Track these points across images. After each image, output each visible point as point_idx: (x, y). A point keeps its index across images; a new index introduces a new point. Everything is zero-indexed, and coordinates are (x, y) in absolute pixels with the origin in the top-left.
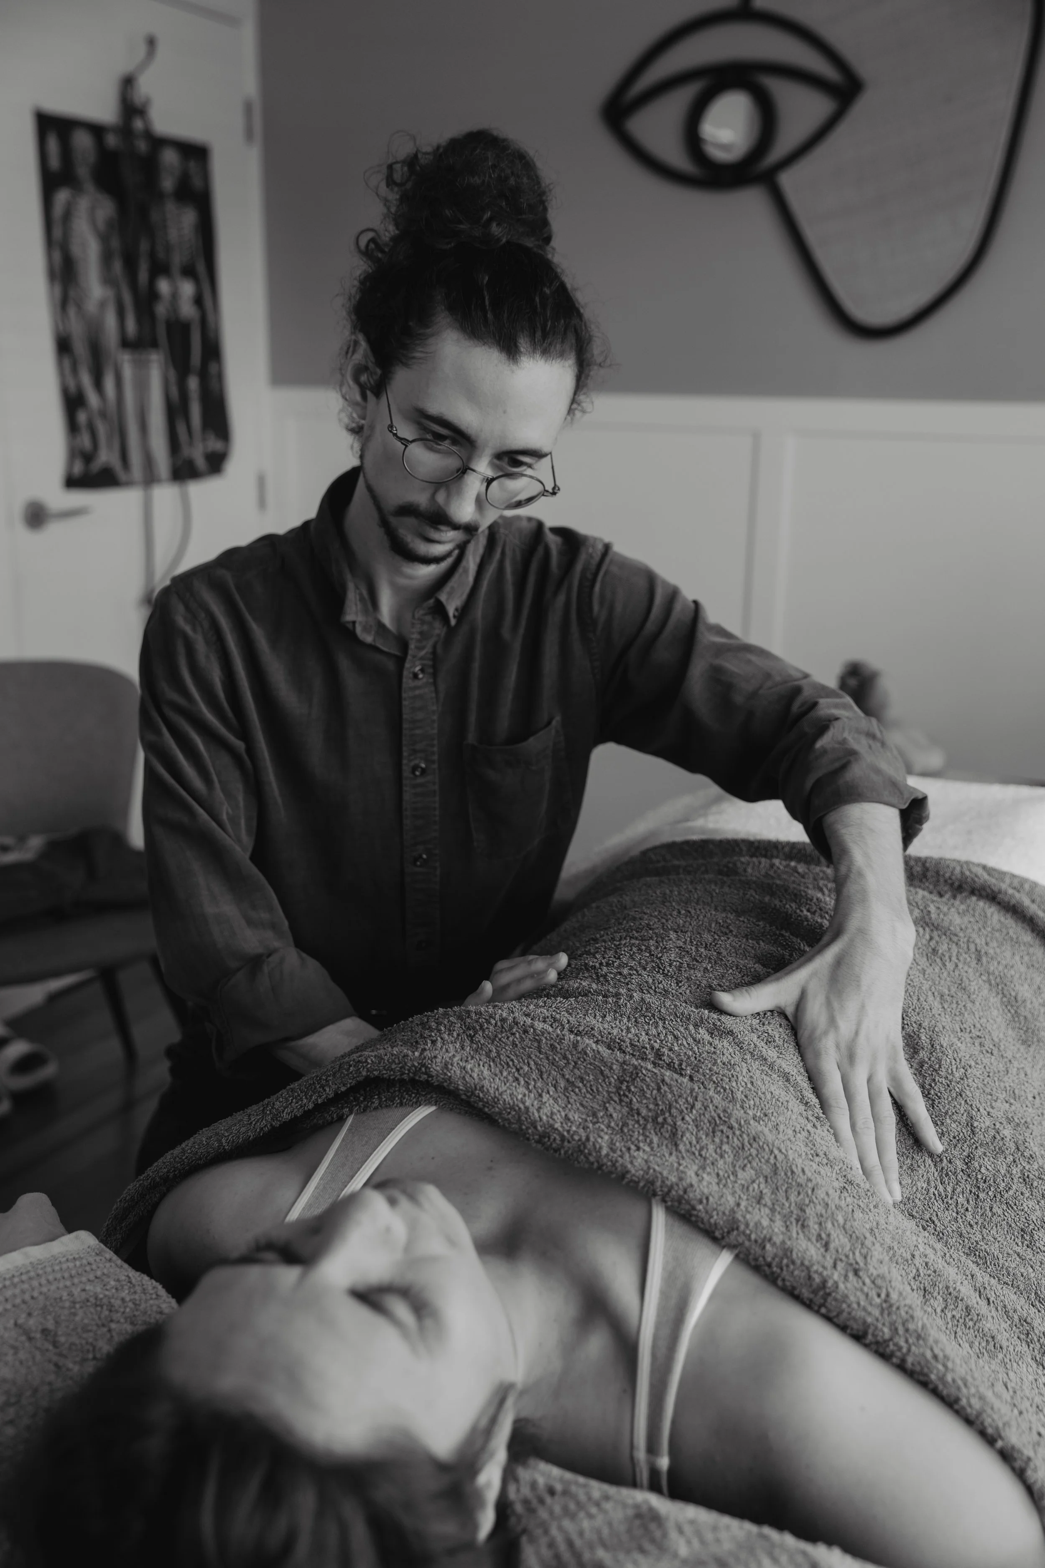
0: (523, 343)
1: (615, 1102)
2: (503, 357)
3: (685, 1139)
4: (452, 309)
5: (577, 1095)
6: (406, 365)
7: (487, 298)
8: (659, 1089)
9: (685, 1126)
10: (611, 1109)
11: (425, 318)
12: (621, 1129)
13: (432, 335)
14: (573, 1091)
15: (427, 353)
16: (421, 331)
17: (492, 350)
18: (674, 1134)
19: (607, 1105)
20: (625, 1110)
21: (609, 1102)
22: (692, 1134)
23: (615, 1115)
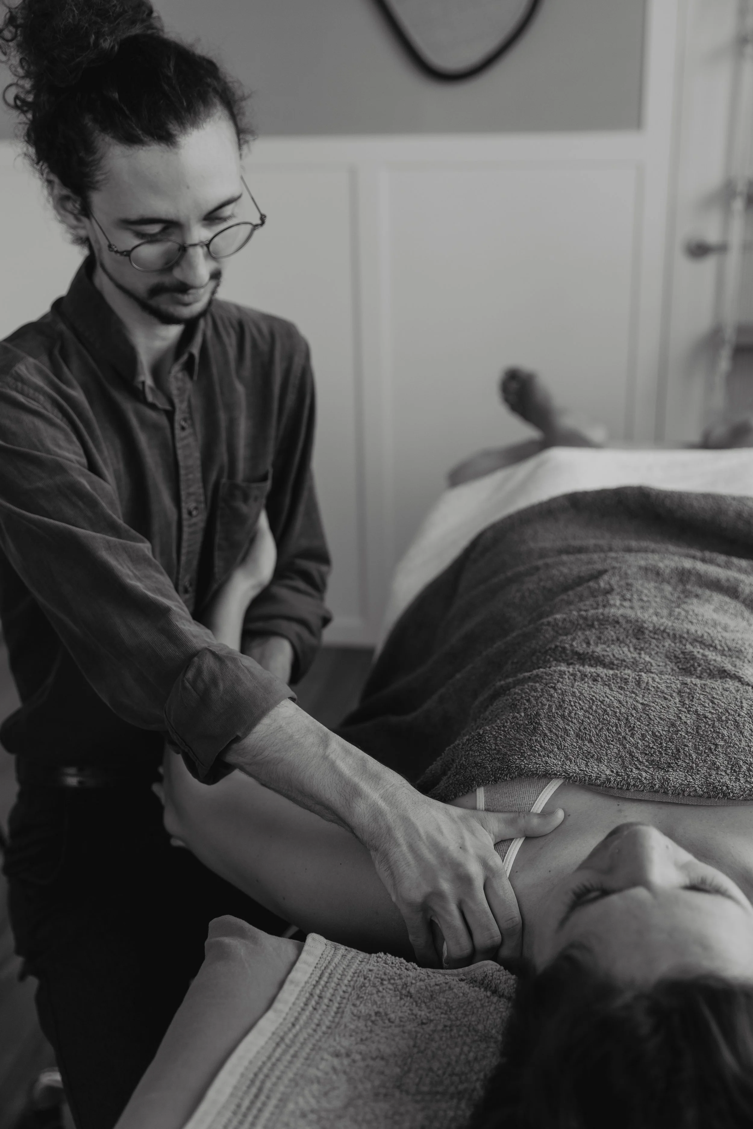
0: (173, 127)
1: (685, 712)
2: (163, 146)
3: (746, 727)
4: (104, 129)
5: (654, 711)
6: (95, 189)
7: (125, 108)
8: (713, 702)
9: (743, 719)
10: (683, 718)
11: (90, 148)
12: (697, 732)
13: (101, 158)
14: (650, 709)
15: (105, 174)
16: (91, 159)
17: (152, 147)
18: (738, 726)
19: (680, 715)
20: (694, 717)
21: (680, 713)
22: (750, 723)
23: (688, 722)
